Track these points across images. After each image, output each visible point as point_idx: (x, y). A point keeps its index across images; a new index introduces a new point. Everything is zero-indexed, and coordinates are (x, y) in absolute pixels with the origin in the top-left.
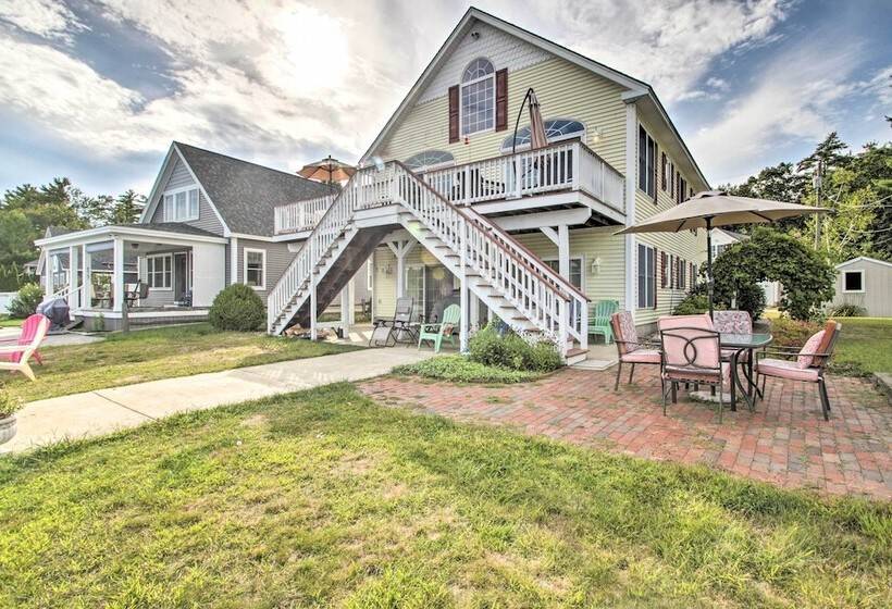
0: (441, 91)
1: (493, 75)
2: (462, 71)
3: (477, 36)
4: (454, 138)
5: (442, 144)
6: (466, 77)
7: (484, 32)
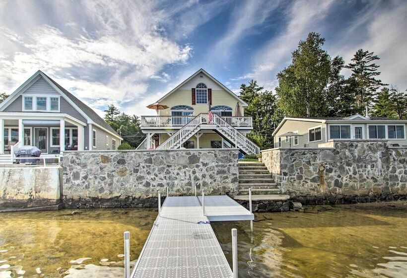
0: (189, 88)
1: (207, 89)
2: (196, 85)
3: (202, 77)
4: (194, 103)
5: (190, 104)
6: (197, 87)
7: (204, 77)
